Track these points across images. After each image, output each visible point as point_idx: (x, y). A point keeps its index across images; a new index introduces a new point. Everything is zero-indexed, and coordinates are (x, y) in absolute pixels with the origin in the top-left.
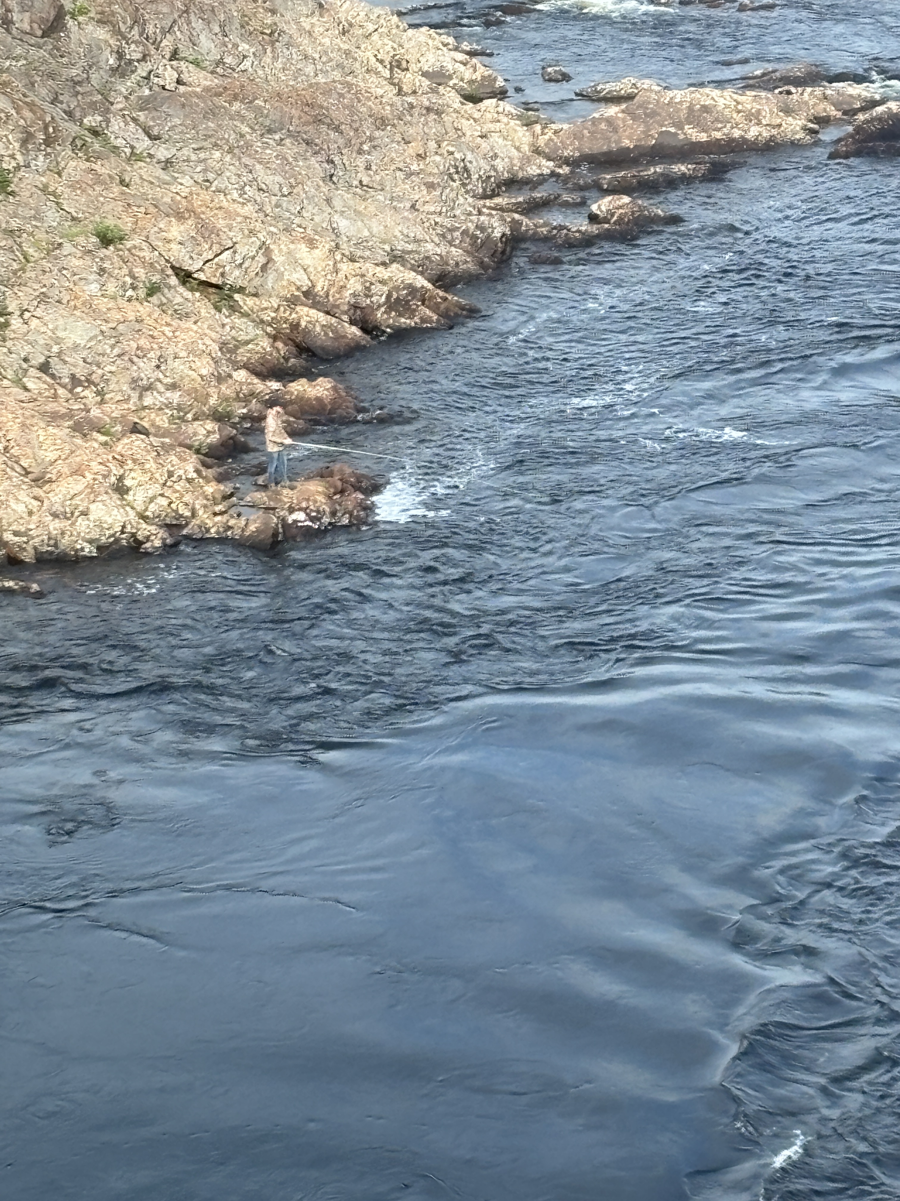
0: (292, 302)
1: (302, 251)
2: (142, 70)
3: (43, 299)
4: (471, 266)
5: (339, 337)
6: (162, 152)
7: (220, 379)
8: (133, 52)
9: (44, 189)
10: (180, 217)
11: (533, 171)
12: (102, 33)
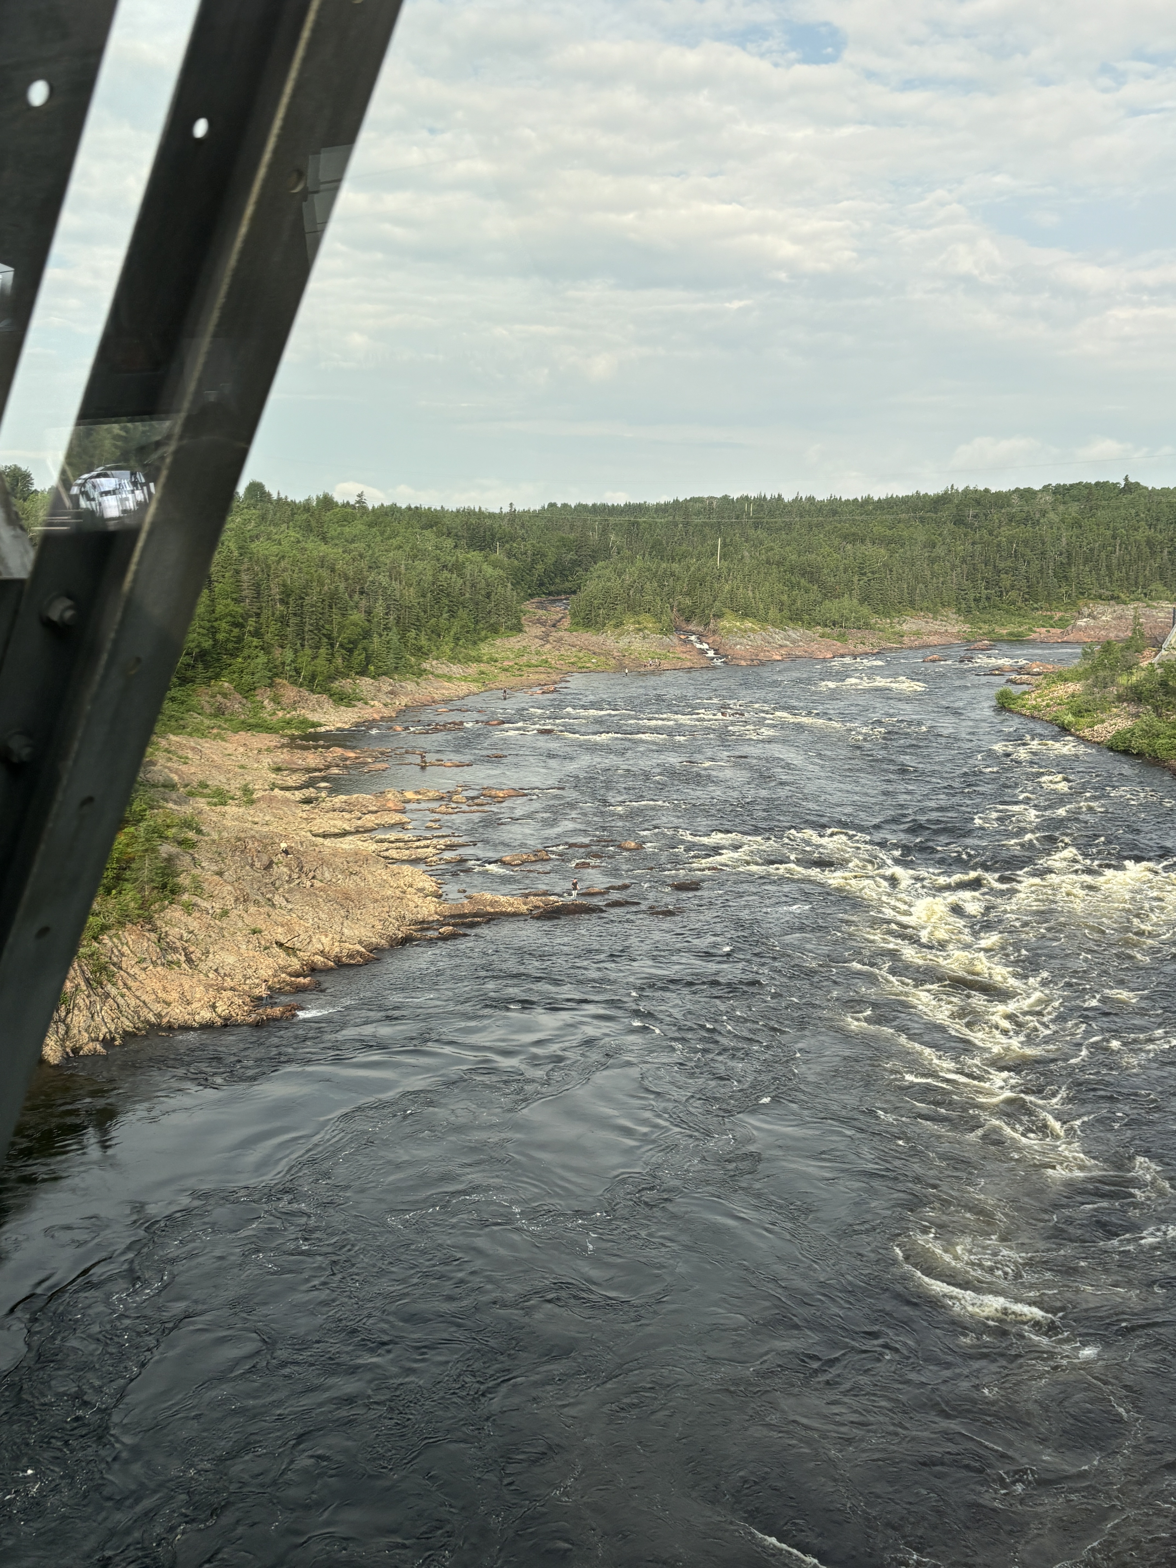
0: (315, 954)
1: (323, 938)
2: (297, 882)
3: (222, 949)
4: (387, 946)
5: (326, 965)
6: (290, 906)
7: (275, 976)
8: (295, 876)
9: (240, 916)
10: (282, 926)
11: (431, 919)
12: (285, 870)
